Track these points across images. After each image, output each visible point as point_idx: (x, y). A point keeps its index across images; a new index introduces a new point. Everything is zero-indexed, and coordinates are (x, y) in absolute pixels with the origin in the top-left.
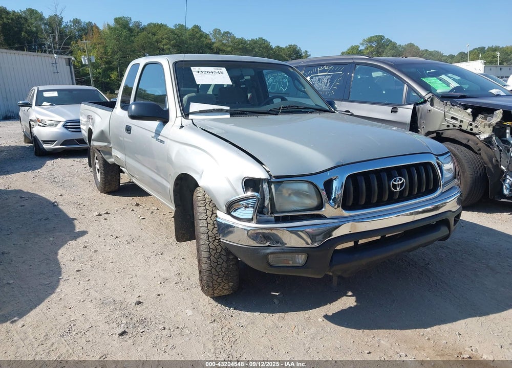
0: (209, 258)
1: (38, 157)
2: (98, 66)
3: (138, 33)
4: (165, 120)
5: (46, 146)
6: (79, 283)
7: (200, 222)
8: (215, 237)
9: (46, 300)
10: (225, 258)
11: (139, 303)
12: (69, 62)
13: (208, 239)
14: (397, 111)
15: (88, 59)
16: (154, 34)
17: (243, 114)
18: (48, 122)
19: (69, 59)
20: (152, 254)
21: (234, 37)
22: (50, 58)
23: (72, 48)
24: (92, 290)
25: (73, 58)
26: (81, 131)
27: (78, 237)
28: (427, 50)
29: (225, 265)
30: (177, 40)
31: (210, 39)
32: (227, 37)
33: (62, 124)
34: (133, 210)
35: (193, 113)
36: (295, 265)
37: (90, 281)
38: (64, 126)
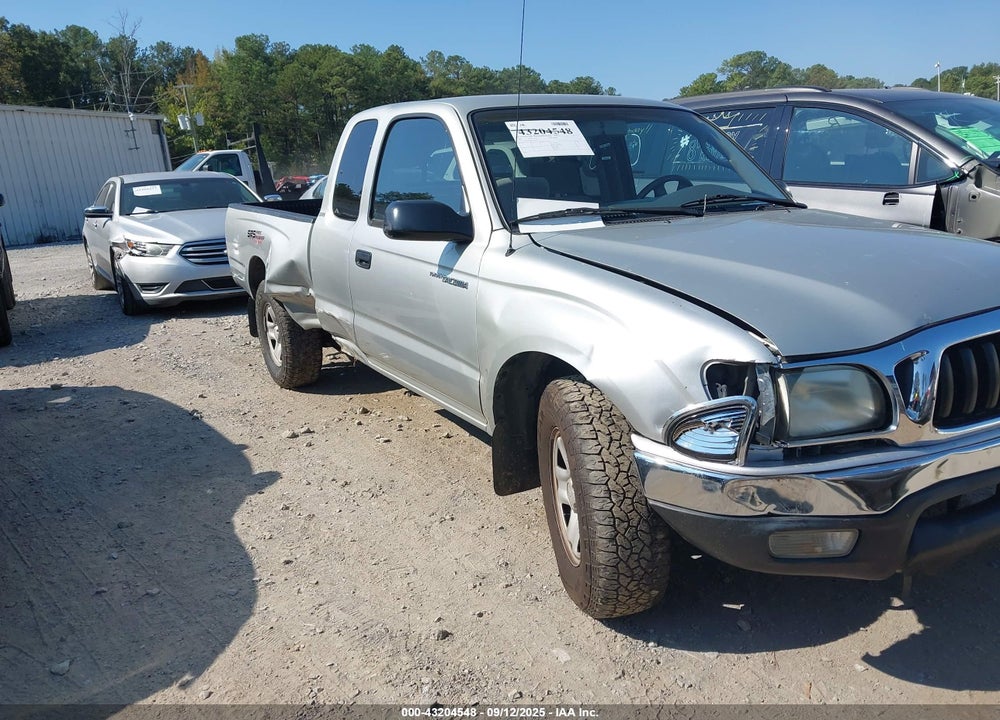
0: (612, 539)
1: (130, 318)
2: (209, 134)
3: (283, 65)
4: (462, 237)
5: (146, 295)
6: (299, 592)
7: (587, 458)
8: (624, 493)
9: (242, 632)
10: (647, 539)
11: (445, 635)
12: (158, 127)
13: (610, 498)
14: (897, 201)
15: (190, 120)
16: (314, 67)
17: (629, 217)
18: (149, 247)
19: (157, 121)
20: (433, 518)
21: (470, 67)
22: (121, 121)
23: (156, 100)
24: (331, 607)
25: (165, 120)
26: (227, 262)
27: (265, 485)
28: (851, 78)
29: (647, 553)
30: (358, 77)
31: (422, 72)
32: (456, 66)
33: (176, 249)
34: (360, 424)
35: (527, 220)
36: (827, 554)
37: (320, 586)
38: (181, 253)
